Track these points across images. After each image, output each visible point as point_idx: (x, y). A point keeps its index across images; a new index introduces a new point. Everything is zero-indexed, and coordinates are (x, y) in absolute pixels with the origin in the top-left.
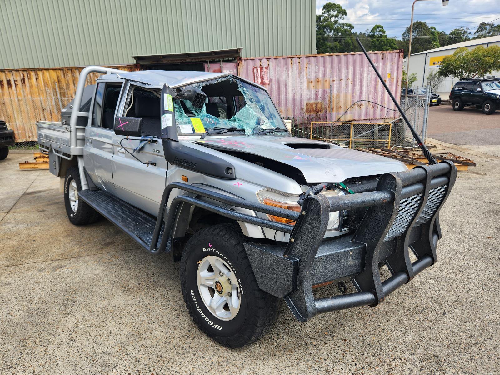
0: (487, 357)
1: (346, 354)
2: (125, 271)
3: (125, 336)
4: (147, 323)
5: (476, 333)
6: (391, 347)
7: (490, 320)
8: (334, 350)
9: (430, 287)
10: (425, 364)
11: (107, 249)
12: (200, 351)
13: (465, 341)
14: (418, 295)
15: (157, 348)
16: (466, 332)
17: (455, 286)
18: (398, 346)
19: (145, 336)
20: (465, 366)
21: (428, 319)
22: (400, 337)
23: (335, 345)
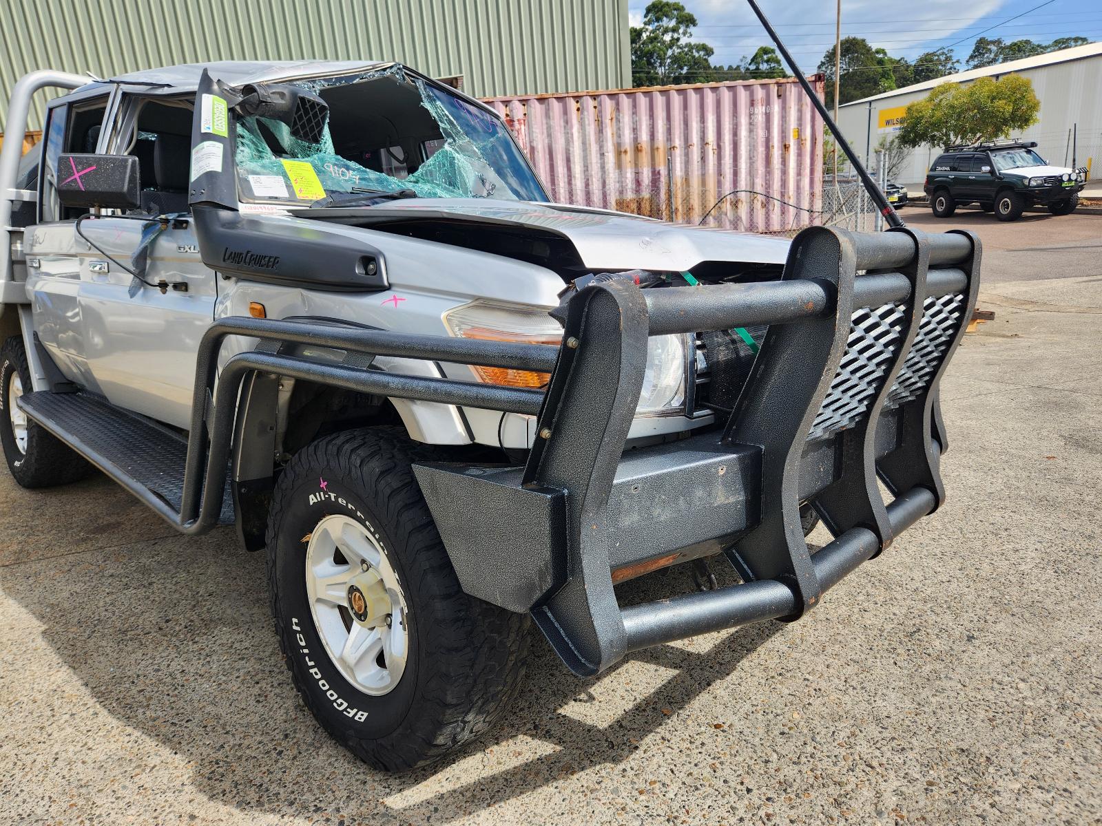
0: (1097, 743)
1: (722, 763)
2: (134, 591)
3: (98, 764)
4: (169, 724)
5: (1057, 680)
6: (842, 734)
7: (1087, 644)
8: (688, 755)
9: (927, 577)
10: (936, 775)
11: (97, 540)
12: (310, 790)
13: (1032, 704)
14: (899, 597)
15: (183, 793)
16: (1032, 679)
17: (986, 569)
18: (861, 731)
19: (156, 761)
20: (1044, 772)
21: (929, 655)
22: (864, 705)
23: (691, 742)
